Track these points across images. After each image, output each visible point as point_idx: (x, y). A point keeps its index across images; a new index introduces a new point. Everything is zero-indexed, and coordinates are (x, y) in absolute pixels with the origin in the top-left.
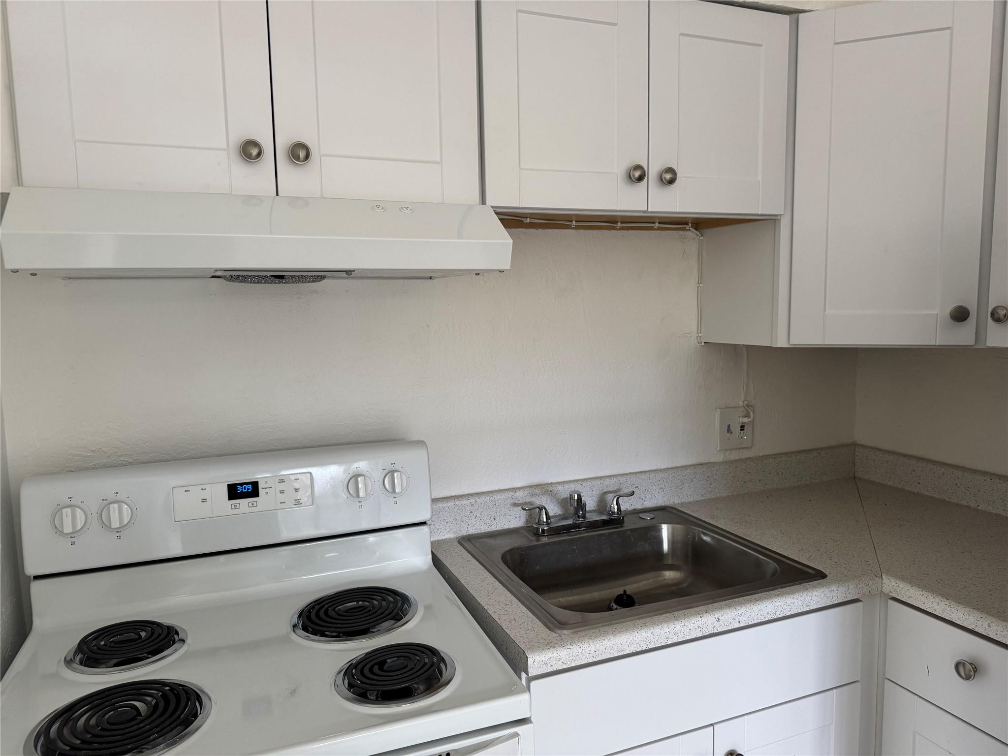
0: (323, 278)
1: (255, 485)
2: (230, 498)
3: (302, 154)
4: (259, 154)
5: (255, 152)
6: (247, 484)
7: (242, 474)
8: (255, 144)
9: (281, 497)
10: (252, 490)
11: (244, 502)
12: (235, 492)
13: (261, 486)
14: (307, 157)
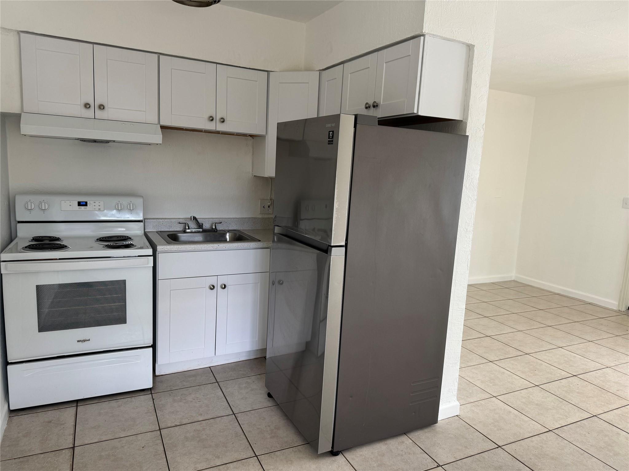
0: (109, 142)
1: (86, 203)
2: (78, 206)
3: (102, 107)
4: (90, 107)
5: (88, 106)
6: (84, 202)
7: (83, 199)
8: (88, 104)
9: (95, 207)
10: (86, 204)
11: (83, 207)
12: (80, 204)
13: (88, 203)
14: (104, 108)
